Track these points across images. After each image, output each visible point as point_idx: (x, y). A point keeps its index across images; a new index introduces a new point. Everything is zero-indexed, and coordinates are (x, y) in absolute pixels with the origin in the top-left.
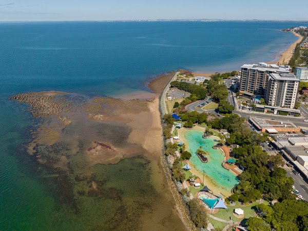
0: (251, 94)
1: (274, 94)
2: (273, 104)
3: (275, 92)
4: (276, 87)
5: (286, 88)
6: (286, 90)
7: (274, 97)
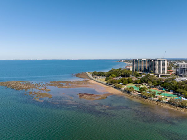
0: (141, 72)
1: (157, 67)
2: (157, 73)
3: (157, 66)
4: (157, 64)
5: (162, 64)
6: (162, 65)
7: (157, 69)
